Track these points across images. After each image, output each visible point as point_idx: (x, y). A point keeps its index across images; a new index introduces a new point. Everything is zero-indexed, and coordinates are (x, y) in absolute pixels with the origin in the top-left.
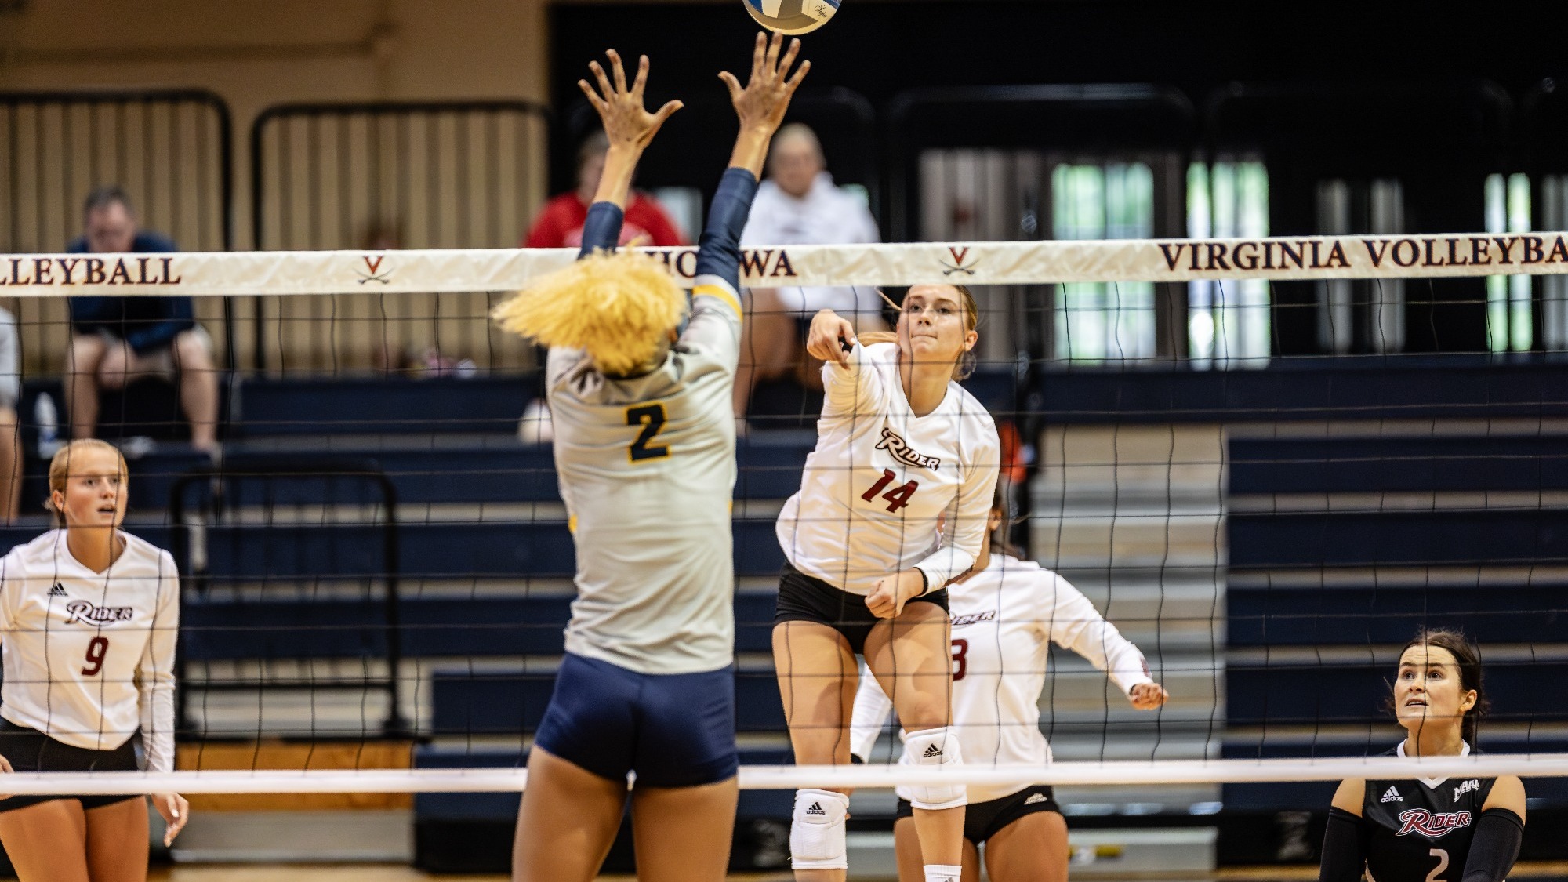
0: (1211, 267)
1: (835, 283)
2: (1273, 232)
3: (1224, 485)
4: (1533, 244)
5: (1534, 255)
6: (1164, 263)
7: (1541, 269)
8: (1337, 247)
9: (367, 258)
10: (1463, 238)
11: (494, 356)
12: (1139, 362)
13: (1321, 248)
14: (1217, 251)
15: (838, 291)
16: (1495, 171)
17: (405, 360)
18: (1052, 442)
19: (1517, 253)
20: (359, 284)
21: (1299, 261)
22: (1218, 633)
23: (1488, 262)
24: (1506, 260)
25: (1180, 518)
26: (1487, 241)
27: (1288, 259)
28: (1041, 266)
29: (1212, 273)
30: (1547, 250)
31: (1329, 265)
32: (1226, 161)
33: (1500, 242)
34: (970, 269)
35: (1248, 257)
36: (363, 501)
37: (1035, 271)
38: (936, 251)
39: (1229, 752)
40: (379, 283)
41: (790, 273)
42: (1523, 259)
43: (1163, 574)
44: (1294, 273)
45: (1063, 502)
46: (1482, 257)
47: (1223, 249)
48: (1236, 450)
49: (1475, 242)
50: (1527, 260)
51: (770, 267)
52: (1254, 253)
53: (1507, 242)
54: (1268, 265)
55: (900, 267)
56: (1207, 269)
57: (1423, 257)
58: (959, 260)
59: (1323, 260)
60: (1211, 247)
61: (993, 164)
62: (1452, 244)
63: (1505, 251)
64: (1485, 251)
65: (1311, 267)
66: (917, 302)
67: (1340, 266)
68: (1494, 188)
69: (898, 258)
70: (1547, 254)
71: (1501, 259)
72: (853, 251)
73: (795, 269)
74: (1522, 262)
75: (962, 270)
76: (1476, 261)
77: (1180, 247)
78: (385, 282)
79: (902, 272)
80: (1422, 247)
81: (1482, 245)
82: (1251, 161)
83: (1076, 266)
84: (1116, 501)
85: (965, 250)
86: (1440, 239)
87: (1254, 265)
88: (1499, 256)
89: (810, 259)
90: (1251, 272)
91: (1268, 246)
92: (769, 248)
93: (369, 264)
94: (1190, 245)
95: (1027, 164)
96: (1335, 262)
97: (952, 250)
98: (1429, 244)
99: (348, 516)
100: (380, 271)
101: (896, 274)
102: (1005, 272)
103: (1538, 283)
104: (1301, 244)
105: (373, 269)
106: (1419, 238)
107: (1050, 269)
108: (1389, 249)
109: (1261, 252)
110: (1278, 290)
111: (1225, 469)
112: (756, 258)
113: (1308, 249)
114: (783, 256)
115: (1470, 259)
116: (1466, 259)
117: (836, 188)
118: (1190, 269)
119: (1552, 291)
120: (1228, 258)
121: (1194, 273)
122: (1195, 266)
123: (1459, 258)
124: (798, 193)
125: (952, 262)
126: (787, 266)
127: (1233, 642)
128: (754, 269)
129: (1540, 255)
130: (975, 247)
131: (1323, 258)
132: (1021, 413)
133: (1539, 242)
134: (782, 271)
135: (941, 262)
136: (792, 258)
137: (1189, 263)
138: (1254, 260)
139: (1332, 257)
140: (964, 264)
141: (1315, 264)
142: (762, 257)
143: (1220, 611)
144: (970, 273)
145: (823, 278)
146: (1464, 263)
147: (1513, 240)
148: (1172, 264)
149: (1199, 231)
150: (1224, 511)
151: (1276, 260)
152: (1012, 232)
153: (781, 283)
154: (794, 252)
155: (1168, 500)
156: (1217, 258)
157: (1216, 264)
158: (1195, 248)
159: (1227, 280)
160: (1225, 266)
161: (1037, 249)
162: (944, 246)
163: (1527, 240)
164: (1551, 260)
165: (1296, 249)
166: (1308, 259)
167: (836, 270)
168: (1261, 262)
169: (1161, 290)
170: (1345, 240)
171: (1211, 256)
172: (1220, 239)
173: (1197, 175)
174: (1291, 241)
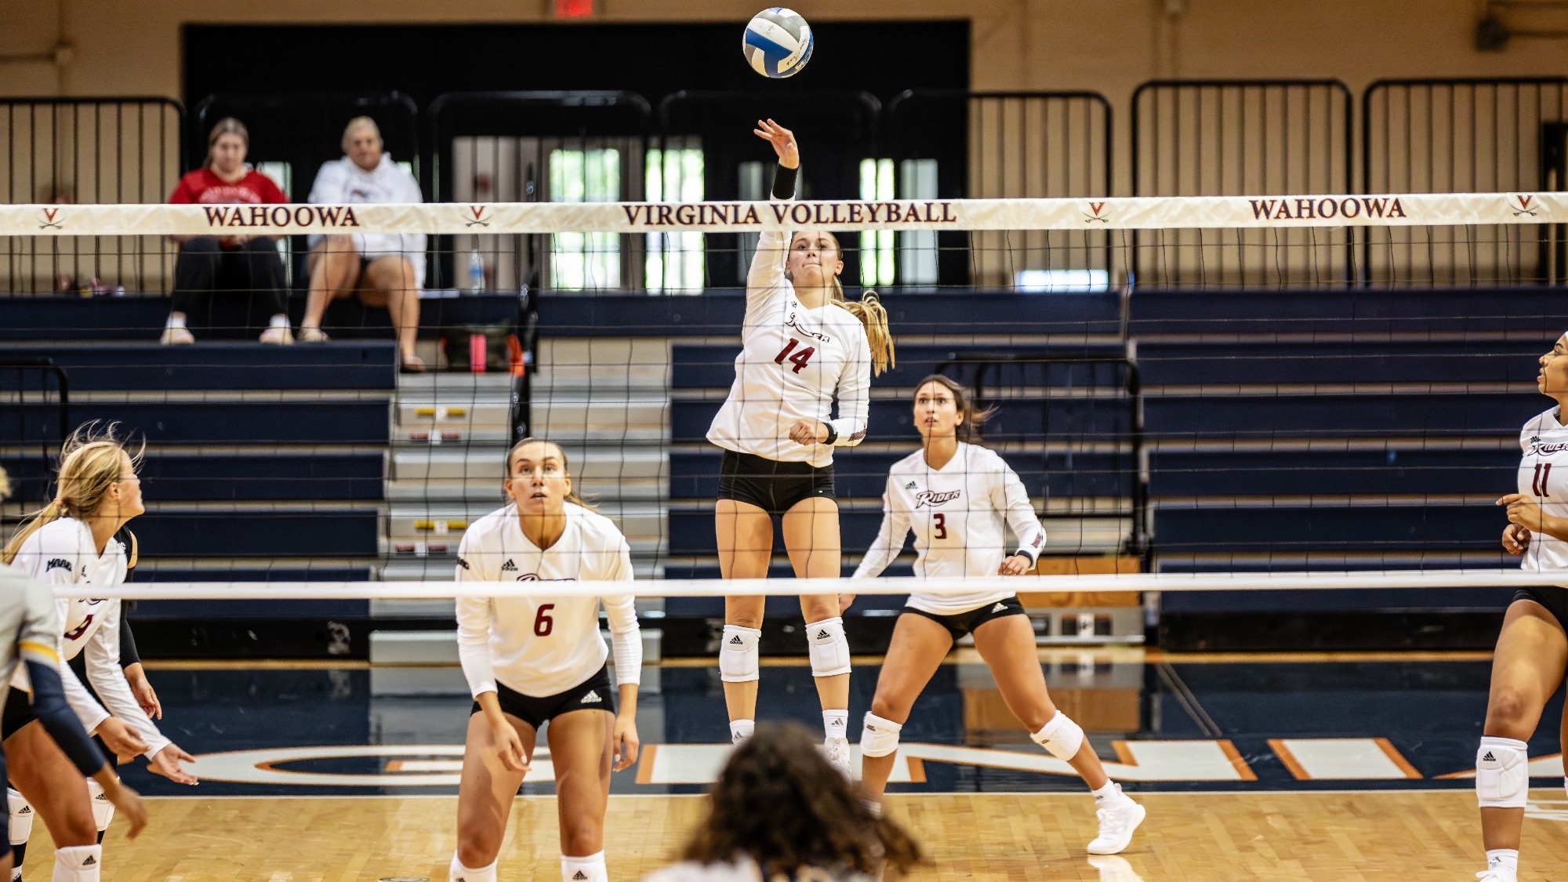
0: (660, 222)
1: (388, 231)
2: (706, 198)
3: (668, 383)
4: (893, 208)
5: (894, 216)
6: (626, 219)
7: (900, 226)
8: (752, 209)
9: (46, 210)
10: (843, 205)
11: (141, 283)
12: (608, 290)
13: (740, 209)
14: (665, 211)
15: (390, 237)
16: (868, 156)
17: (75, 285)
18: (544, 347)
19: (882, 214)
20: (40, 229)
21: (724, 219)
22: (664, 487)
23: (861, 221)
24: (874, 220)
25: (636, 404)
26: (860, 206)
27: (717, 218)
28: (537, 221)
29: (661, 226)
30: (903, 212)
31: (746, 222)
32: (674, 148)
33: (870, 206)
34: (485, 222)
35: (688, 216)
36: (44, 388)
37: (532, 224)
38: (461, 209)
39: (671, 574)
40: (54, 228)
41: (354, 224)
42: (886, 219)
43: (623, 445)
44: (720, 228)
45: (551, 392)
46: (856, 217)
47: (669, 209)
48: (678, 353)
49: (852, 206)
50: (889, 220)
51: (340, 220)
52: (691, 213)
53: (875, 207)
54: (702, 222)
55: (435, 220)
56: (657, 224)
57: (813, 217)
58: (477, 215)
59: (742, 218)
60: (660, 208)
61: (505, 145)
62: (835, 207)
63: (873, 213)
64: (859, 213)
65: (733, 223)
66: (803, 243)
67: (754, 223)
68: (867, 167)
69: (433, 214)
70: (903, 216)
71: (870, 219)
72: (401, 208)
73: (358, 221)
74: (886, 222)
75: (479, 223)
76: (852, 220)
77: (639, 207)
78: (60, 227)
79: (436, 224)
80: (813, 210)
81: (856, 209)
82: (693, 148)
83: (562, 221)
84: (590, 391)
85: (482, 208)
86: (827, 205)
87: (691, 222)
88: (869, 216)
89: (369, 214)
90: (689, 226)
91: (702, 208)
92: (339, 205)
93: (47, 214)
94: (646, 206)
95: (530, 146)
96: (751, 220)
97: (473, 208)
98: (818, 207)
99: (33, 397)
100: (55, 219)
101: (431, 225)
102: (512, 224)
103: (898, 236)
104: (726, 207)
105: (51, 217)
106: (811, 204)
107: (544, 223)
108: (789, 211)
109: (697, 212)
110: (711, 240)
111: (669, 369)
112: (330, 213)
113: (731, 211)
114: (350, 211)
115: (848, 219)
116: (845, 219)
117: (392, 162)
118: (646, 224)
119: (908, 243)
120: (673, 216)
121: (649, 226)
122: (649, 222)
123: (840, 218)
124: (368, 167)
125: (473, 217)
126: (352, 218)
127: (675, 494)
128: (329, 221)
129: (899, 217)
130: (490, 207)
131: (742, 217)
132: (523, 327)
133: (898, 207)
134: (349, 222)
135: (464, 216)
136: (356, 213)
137: (645, 220)
138: (691, 218)
139: (748, 216)
140: (481, 218)
141: (736, 221)
142: (334, 212)
143: (665, 471)
144: (485, 225)
145: (378, 227)
146: (843, 222)
147: (879, 205)
148: (632, 220)
149: (653, 196)
150: (668, 400)
151: (708, 218)
152: (517, 196)
153: (348, 230)
154: (359, 207)
155: (628, 391)
156: (664, 216)
157: (664, 220)
158: (649, 208)
159: (673, 233)
160: (670, 222)
161: (535, 208)
162: (468, 205)
163: (889, 206)
164: (906, 220)
165: (722, 210)
166: (730, 218)
167: (388, 221)
168: (697, 219)
169: (625, 238)
170: (758, 205)
171: (661, 215)
172: (667, 202)
173: (653, 157)
174: (719, 204)
